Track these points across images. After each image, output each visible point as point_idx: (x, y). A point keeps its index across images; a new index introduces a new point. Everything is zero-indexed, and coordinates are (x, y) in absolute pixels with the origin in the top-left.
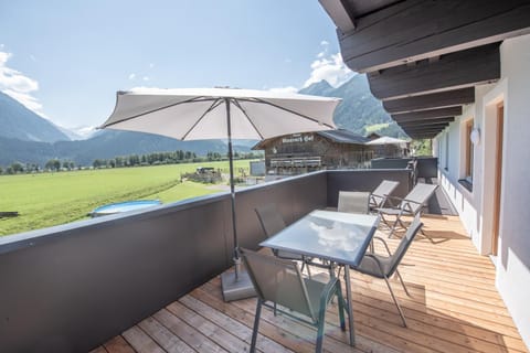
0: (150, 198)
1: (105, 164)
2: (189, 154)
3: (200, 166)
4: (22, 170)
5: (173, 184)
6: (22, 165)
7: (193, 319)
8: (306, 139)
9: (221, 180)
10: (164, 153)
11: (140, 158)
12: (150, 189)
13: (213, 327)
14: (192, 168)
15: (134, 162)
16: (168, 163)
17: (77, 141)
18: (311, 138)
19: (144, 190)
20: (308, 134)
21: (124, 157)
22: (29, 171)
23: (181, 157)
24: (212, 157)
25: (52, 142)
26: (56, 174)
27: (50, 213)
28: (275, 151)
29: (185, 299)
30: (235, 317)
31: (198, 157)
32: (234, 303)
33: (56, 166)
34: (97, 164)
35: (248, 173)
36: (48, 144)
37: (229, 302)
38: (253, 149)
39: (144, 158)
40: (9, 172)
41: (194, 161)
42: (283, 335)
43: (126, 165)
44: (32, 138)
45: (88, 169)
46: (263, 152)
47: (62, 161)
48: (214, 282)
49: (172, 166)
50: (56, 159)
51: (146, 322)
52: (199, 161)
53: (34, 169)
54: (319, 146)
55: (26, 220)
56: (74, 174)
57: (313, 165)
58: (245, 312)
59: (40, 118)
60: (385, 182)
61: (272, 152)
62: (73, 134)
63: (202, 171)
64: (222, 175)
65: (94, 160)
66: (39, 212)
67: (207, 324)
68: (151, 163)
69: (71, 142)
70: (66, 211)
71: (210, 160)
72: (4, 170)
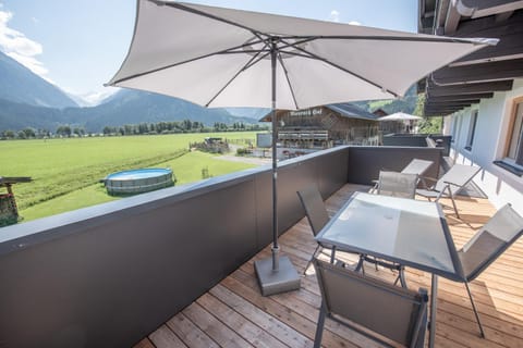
0: (160, 166)
1: (114, 131)
2: (197, 124)
3: (208, 136)
4: (33, 135)
5: (182, 153)
6: (34, 130)
7: (231, 319)
8: (314, 112)
9: (228, 150)
10: (172, 122)
11: (149, 126)
12: (160, 157)
13: (254, 329)
14: (200, 138)
15: (142, 131)
16: (176, 132)
17: (85, 108)
18: (320, 112)
19: (154, 159)
20: (318, 108)
21: (133, 125)
22: (41, 137)
23: (188, 127)
24: (220, 128)
25: (61, 108)
26: (68, 140)
27: (65, 178)
28: (283, 124)
29: (216, 290)
30: (279, 317)
31: (206, 127)
32: (274, 298)
33: (67, 132)
34: (107, 132)
35: (254, 145)
36: (58, 110)
37: (267, 296)
38: (260, 121)
39: (152, 126)
40: (21, 137)
41: (202, 131)
42: (343, 345)
43: (135, 133)
44: (41, 103)
45: (98, 136)
46: (270, 125)
47: (72, 127)
48: (246, 269)
49: (179, 135)
50: (67, 125)
51: (175, 320)
52: (207, 131)
53: (45, 134)
54: (327, 120)
55: (41, 184)
56: (85, 140)
57: (320, 139)
58: (289, 310)
59: (48, 83)
60: (415, 160)
61: (280, 125)
62: (81, 101)
63: (211, 141)
64: (230, 145)
65: (103, 128)
66: (54, 177)
67: (247, 326)
68: (159, 132)
69: (79, 109)
70: (79, 175)
71: (217, 131)
72: (17, 135)
